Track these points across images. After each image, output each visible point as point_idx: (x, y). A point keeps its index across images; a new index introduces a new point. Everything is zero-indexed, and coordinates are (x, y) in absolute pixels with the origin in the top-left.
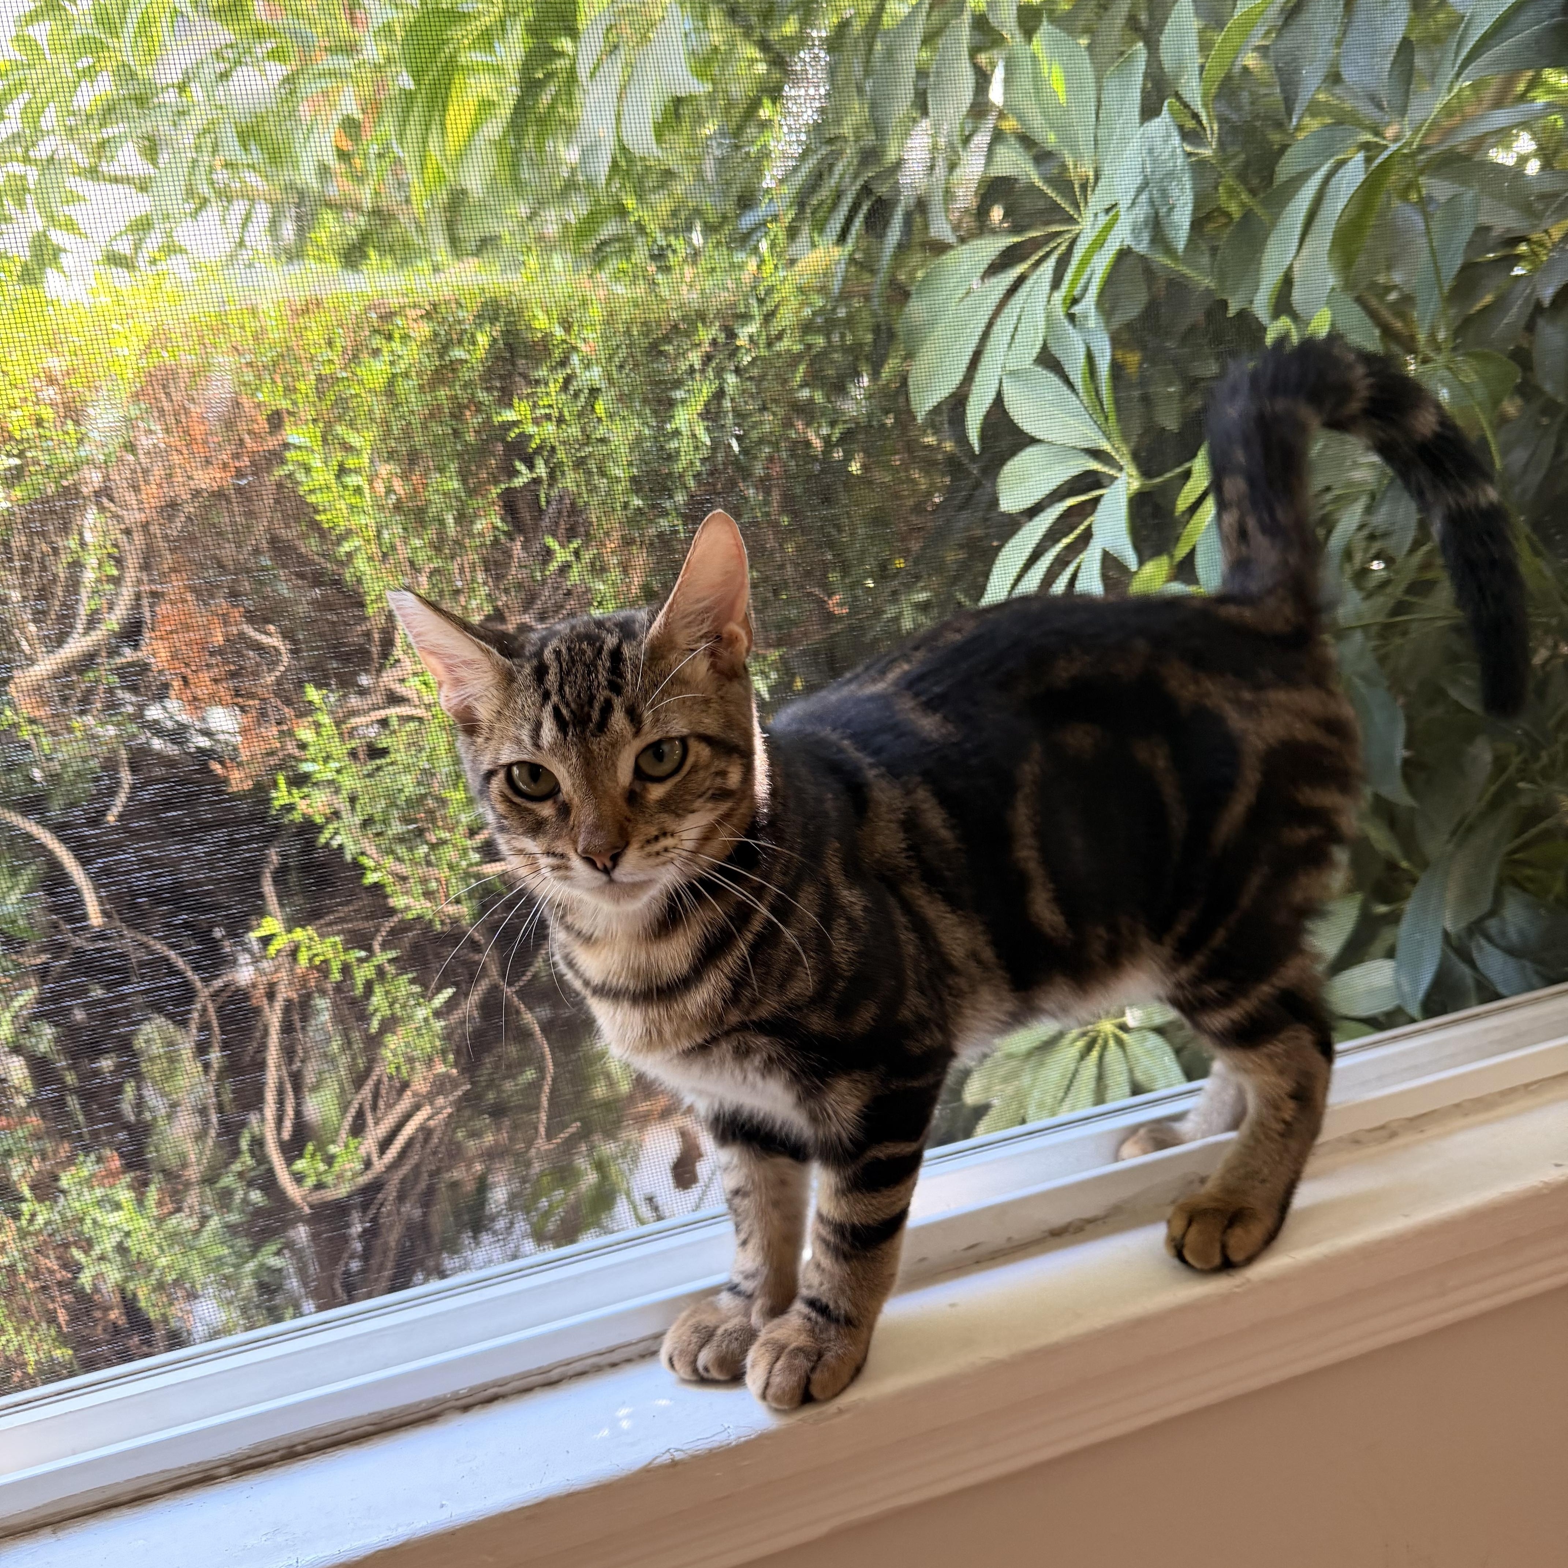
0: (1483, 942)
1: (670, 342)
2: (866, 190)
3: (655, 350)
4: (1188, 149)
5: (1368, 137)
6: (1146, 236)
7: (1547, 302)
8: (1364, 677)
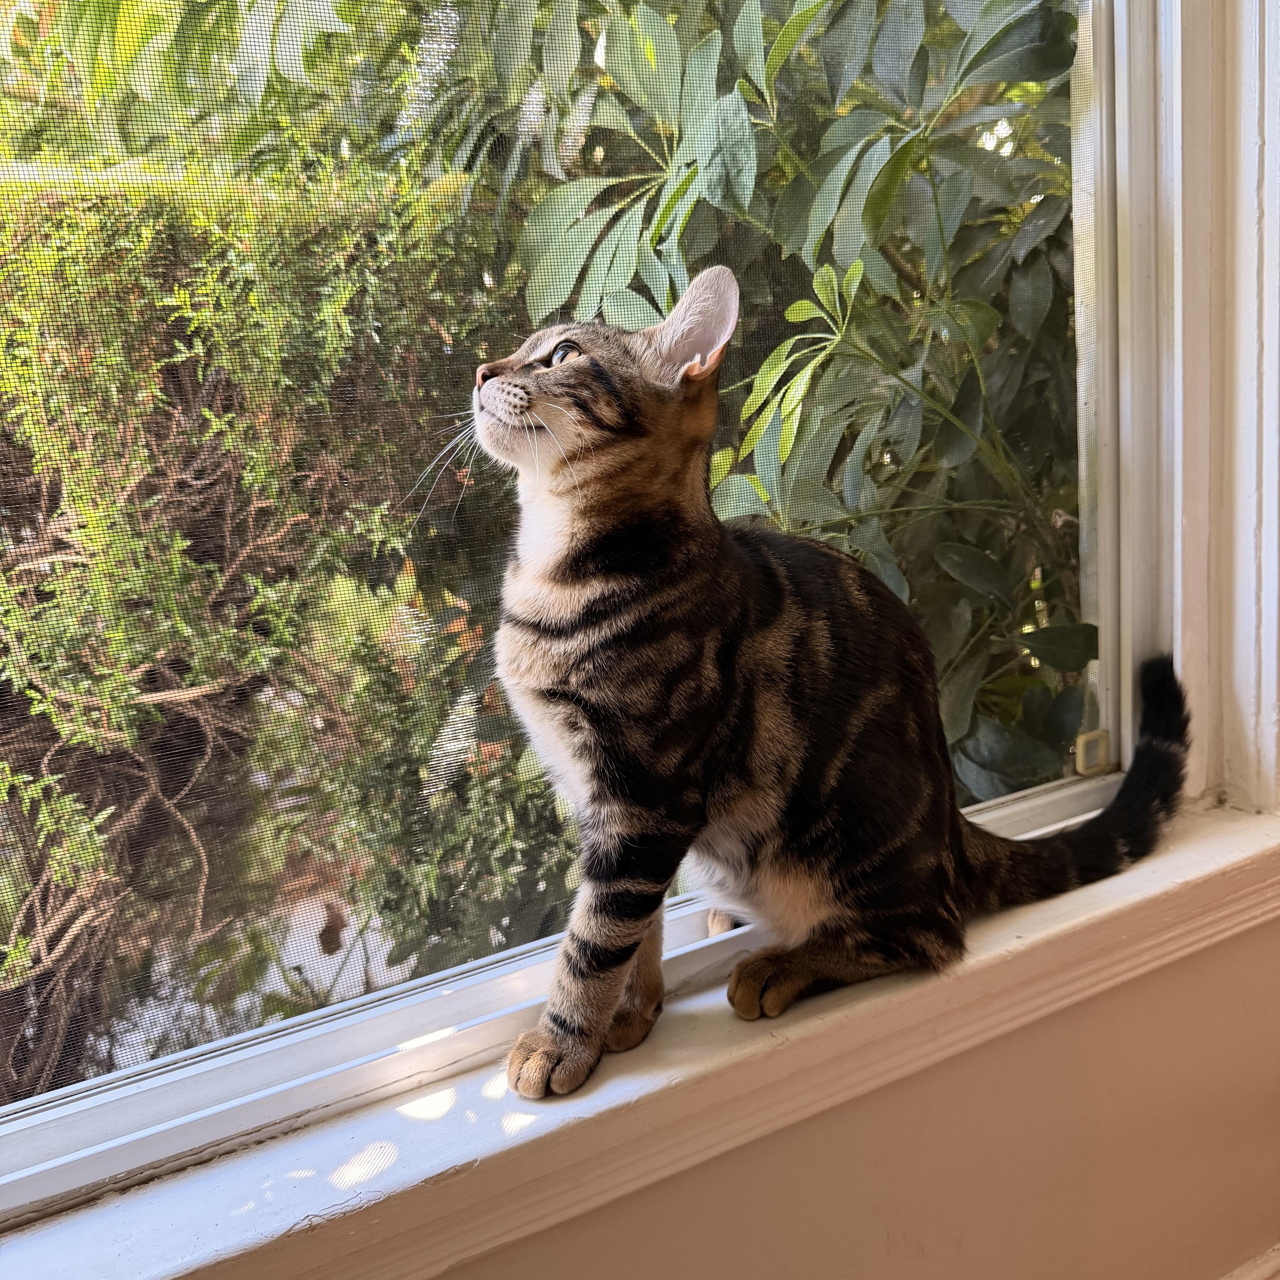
0: (963, 758)
1: (318, 243)
2: (490, 128)
3: (304, 249)
4: (753, 120)
5: (891, 121)
6: (719, 192)
7: (1020, 261)
8: (878, 555)
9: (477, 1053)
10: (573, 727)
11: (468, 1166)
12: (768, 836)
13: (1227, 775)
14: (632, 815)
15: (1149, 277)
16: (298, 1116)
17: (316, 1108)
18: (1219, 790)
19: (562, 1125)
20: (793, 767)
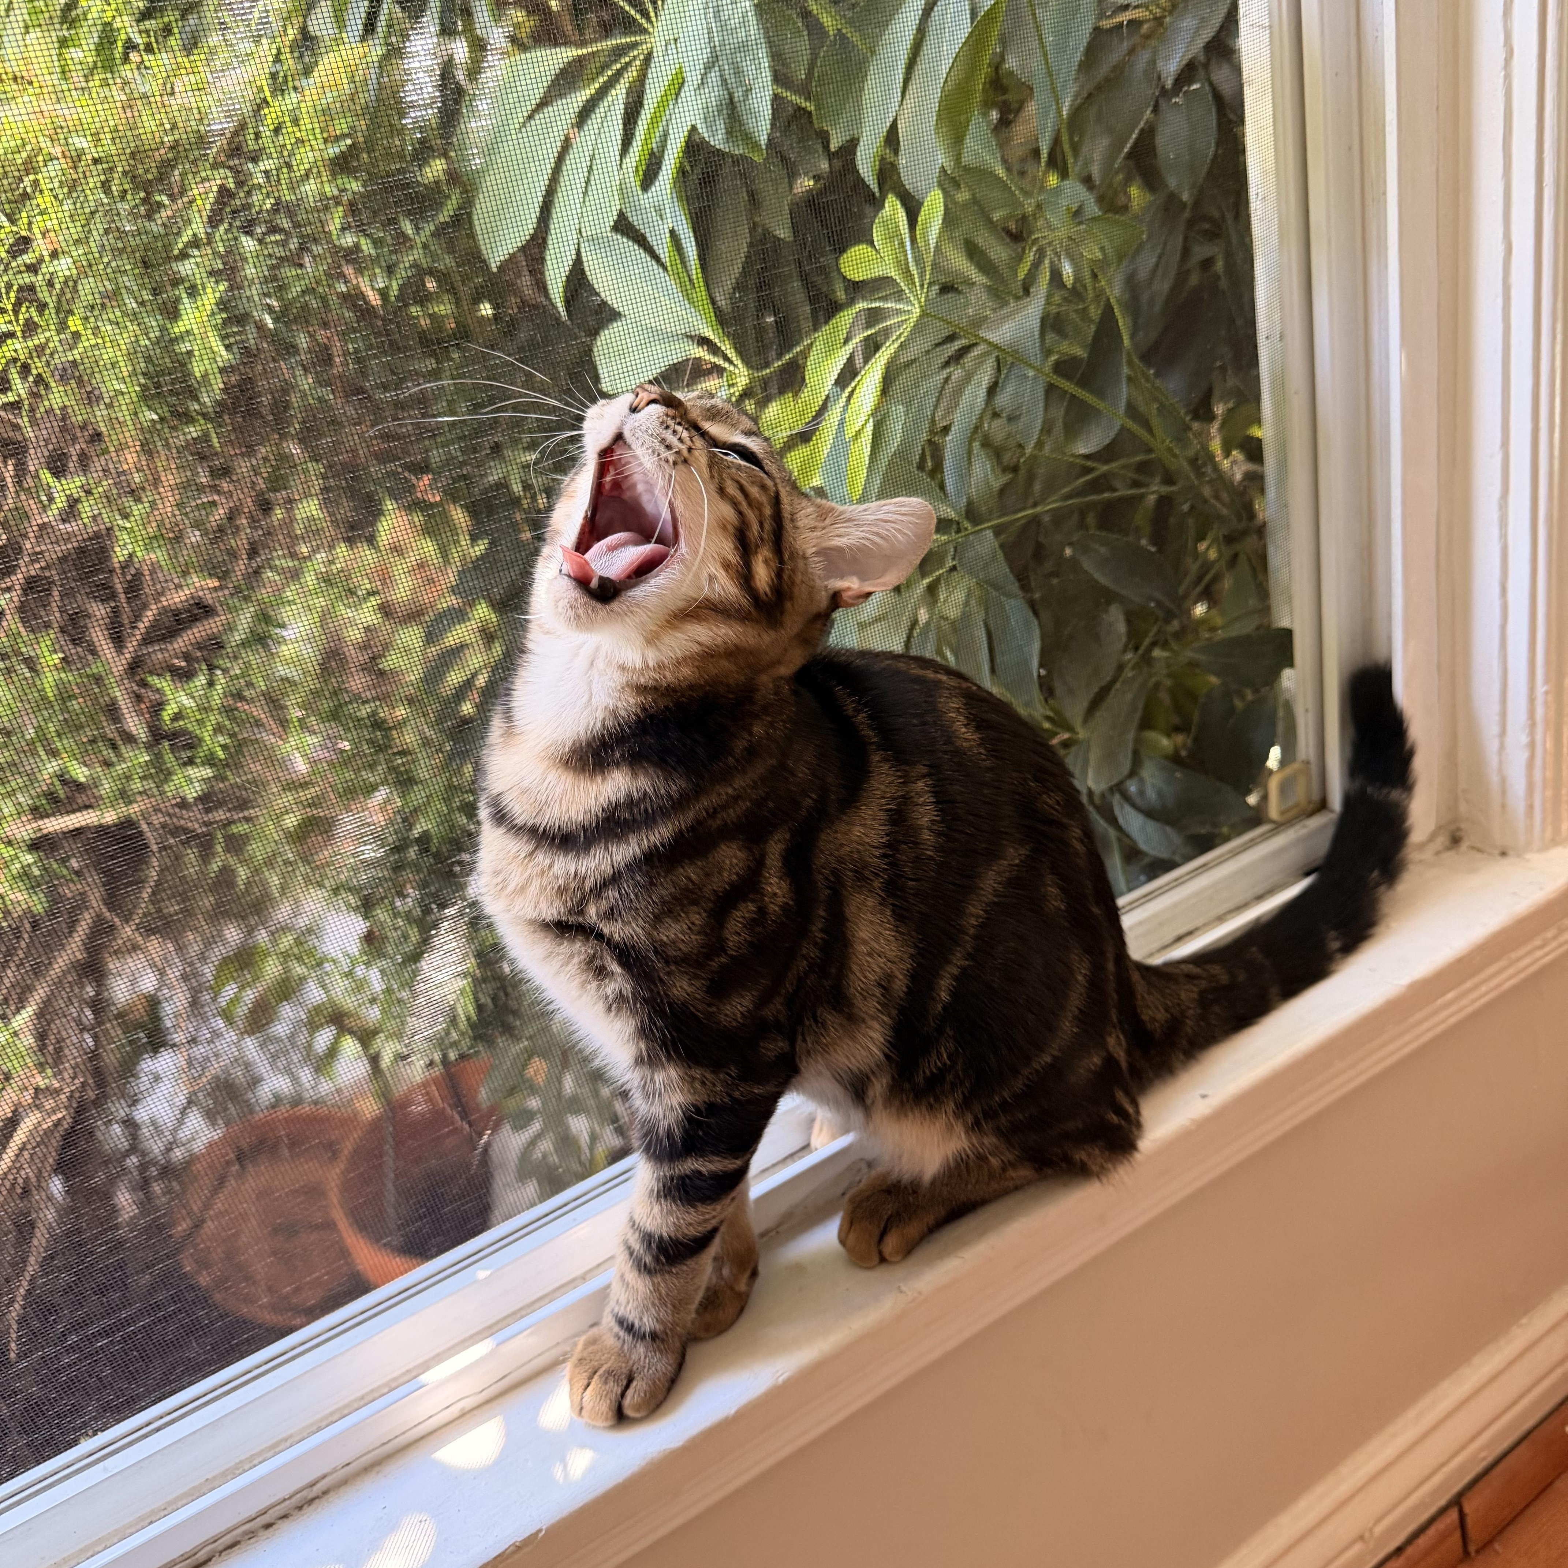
0: (1126, 807)
7: (1170, 82)
9: (530, 1361)
10: (601, 973)
11: (531, 1540)
12: (873, 1073)
13: (1463, 808)
14: (694, 1079)
15: (1350, 149)
16: (312, 1485)
17: (335, 1470)
18: (1453, 827)
19: (643, 1463)
20: (899, 983)
